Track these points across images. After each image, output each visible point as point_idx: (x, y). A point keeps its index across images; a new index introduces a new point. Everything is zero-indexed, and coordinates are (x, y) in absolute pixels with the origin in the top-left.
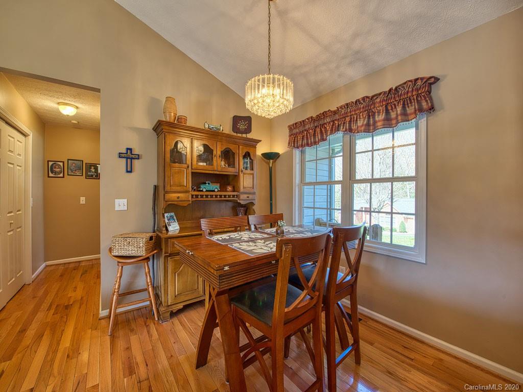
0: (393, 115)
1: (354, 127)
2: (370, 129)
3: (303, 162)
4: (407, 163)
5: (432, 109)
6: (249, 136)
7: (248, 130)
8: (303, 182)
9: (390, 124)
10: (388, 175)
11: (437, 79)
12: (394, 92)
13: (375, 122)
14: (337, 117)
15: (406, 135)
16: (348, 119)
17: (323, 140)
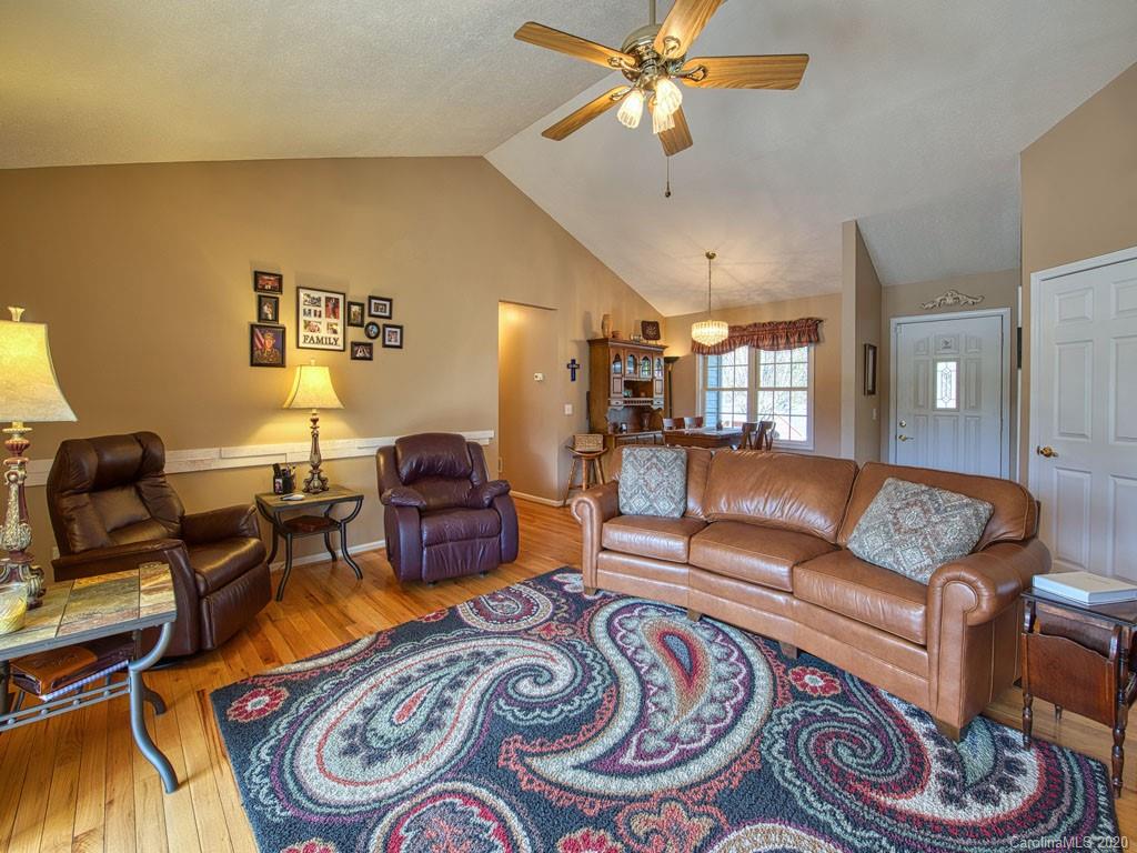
0: (792, 340)
1: (761, 344)
2: (774, 347)
3: (705, 367)
4: (801, 376)
5: (818, 341)
6: (659, 343)
7: (657, 337)
8: (705, 388)
9: (789, 346)
10: (788, 385)
11: (821, 321)
12: (792, 324)
13: (778, 345)
14: (746, 333)
15: (801, 353)
16: (755, 337)
17: (731, 350)
